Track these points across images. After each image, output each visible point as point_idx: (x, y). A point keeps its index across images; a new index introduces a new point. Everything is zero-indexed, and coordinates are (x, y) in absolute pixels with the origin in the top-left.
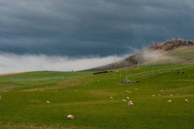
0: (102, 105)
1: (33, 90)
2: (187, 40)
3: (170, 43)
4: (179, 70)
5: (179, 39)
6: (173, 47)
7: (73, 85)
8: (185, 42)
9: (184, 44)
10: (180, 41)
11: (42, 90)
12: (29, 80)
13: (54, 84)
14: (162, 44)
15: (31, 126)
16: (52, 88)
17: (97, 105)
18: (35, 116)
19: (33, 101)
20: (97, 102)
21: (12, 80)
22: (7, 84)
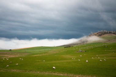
0: (70, 62)
1: (37, 55)
2: (108, 31)
3: (100, 33)
4: (105, 46)
5: (104, 31)
6: (102, 35)
7: (55, 53)
8: (108, 32)
9: (107, 33)
10: (105, 32)
11: (41, 55)
12: (34, 51)
13: (46, 53)
14: (96, 33)
15: (38, 72)
16: (45, 54)
17: (67, 62)
18: (39, 68)
19: (37, 60)
20: (67, 61)
21: (27, 51)
22: (24, 53)
